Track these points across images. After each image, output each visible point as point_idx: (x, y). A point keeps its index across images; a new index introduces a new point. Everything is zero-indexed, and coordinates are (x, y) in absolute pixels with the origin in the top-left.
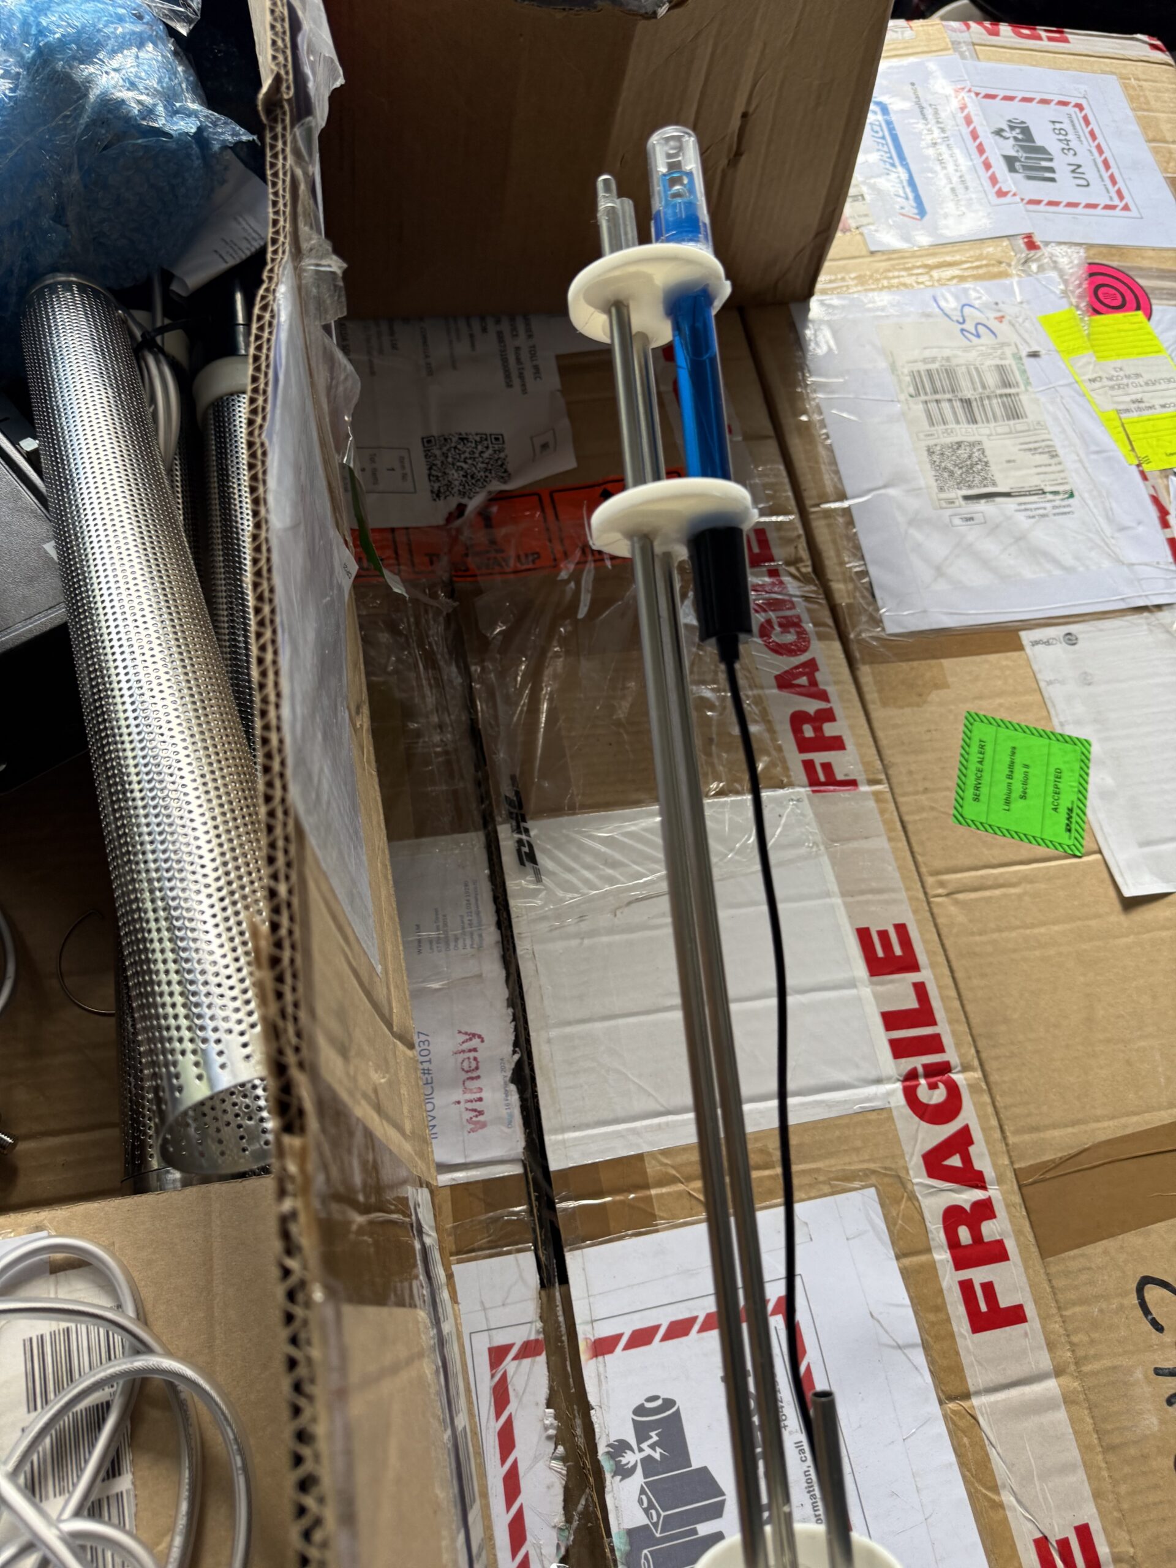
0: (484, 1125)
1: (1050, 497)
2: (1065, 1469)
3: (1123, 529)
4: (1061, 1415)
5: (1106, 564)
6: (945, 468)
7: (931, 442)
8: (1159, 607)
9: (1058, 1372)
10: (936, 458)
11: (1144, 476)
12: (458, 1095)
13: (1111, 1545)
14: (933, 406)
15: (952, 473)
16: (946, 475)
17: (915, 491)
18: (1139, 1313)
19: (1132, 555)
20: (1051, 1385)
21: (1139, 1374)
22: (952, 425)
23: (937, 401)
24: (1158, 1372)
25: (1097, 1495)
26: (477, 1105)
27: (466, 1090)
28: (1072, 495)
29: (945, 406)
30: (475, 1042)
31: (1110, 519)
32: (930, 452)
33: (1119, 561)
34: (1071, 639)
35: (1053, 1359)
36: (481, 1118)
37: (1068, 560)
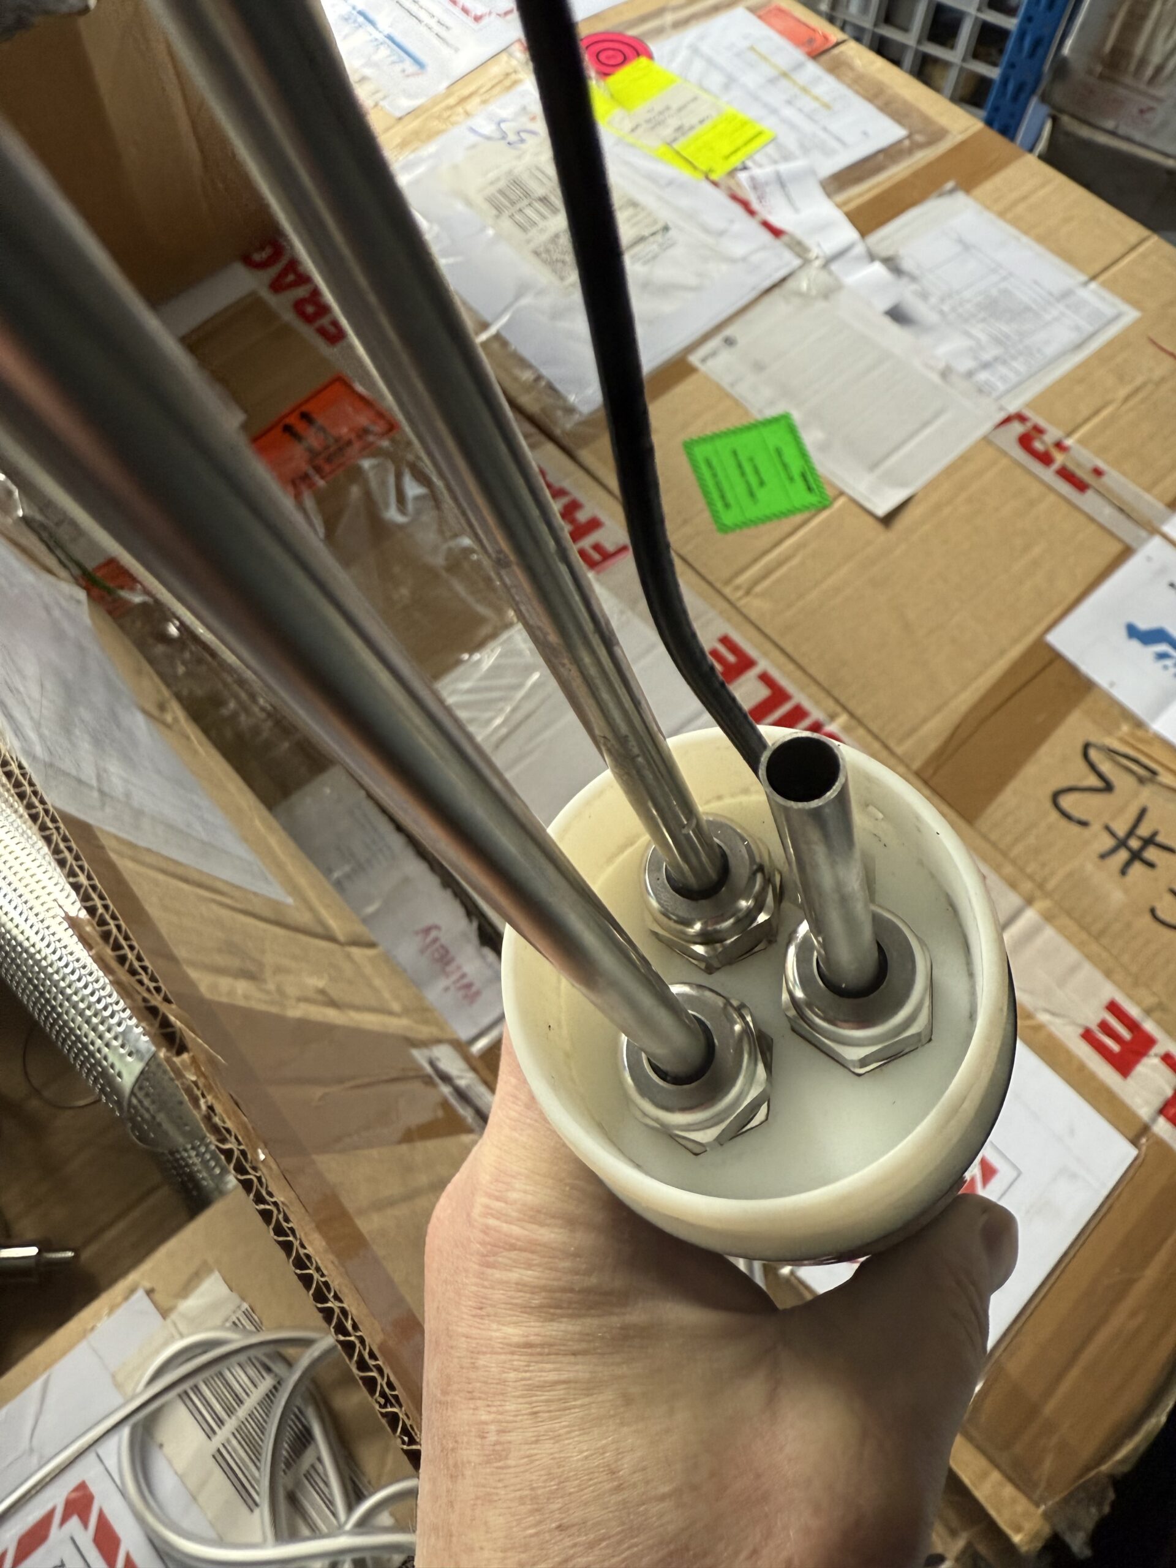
0: (478, 993)
1: (651, 239)
2: (1073, 969)
3: (721, 234)
4: (1049, 932)
5: (724, 267)
6: (557, 261)
7: (532, 246)
8: (784, 280)
9: (1029, 901)
10: (544, 255)
11: (716, 184)
12: (443, 983)
13: (1138, 1003)
14: (518, 217)
15: (563, 262)
16: (560, 265)
17: (540, 293)
18: (1064, 822)
19: (738, 249)
20: (1030, 916)
21: (1089, 867)
22: (542, 224)
23: (520, 210)
24: (1103, 856)
25: (1108, 974)
26: (465, 981)
27: (447, 975)
28: (666, 229)
30: (434, 934)
31: (706, 230)
32: (537, 253)
33: (734, 261)
34: (729, 342)
35: (1020, 894)
36: (474, 989)
37: (692, 281)
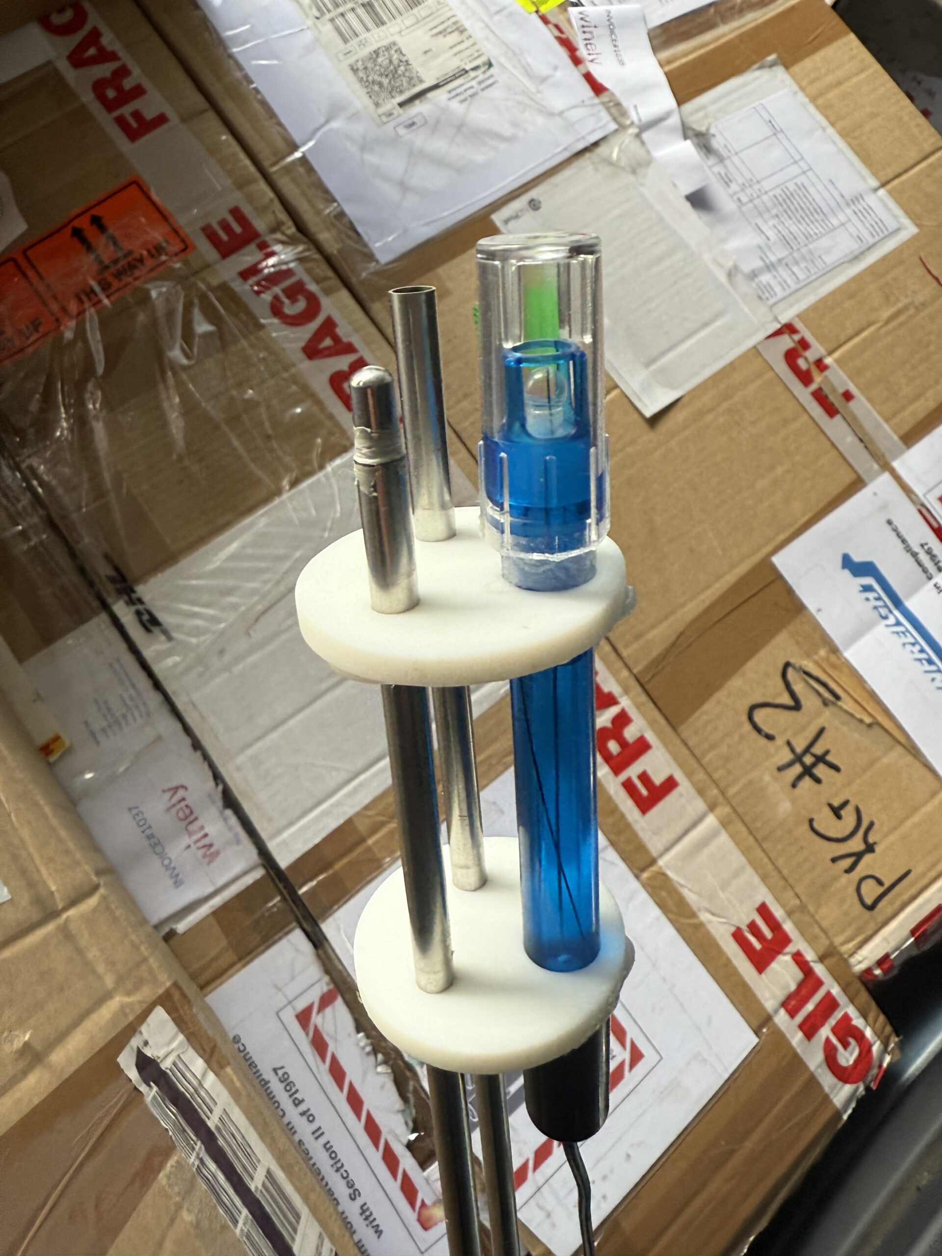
0: (217, 853)
1: (472, 74)
2: (737, 874)
3: (543, 80)
4: (724, 838)
5: (540, 120)
6: (373, 82)
7: (352, 60)
8: (596, 144)
9: (712, 807)
10: (361, 74)
11: (545, 20)
12: (186, 840)
13: (783, 906)
14: (340, 21)
15: (380, 85)
16: (376, 88)
17: (355, 116)
18: (754, 734)
19: (558, 103)
20: (711, 821)
21: (767, 778)
22: (364, 35)
23: (342, 15)
24: (780, 769)
25: (764, 878)
26: (206, 841)
27: (190, 834)
28: (490, 65)
29: (350, 16)
30: (181, 793)
31: (529, 75)
32: (355, 70)
33: (551, 114)
34: (534, 205)
35: (705, 801)
36: (213, 849)
37: (508, 131)
